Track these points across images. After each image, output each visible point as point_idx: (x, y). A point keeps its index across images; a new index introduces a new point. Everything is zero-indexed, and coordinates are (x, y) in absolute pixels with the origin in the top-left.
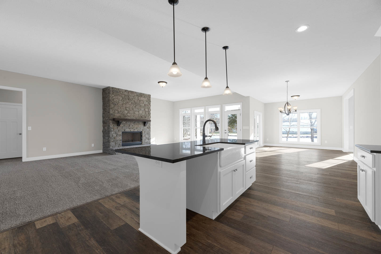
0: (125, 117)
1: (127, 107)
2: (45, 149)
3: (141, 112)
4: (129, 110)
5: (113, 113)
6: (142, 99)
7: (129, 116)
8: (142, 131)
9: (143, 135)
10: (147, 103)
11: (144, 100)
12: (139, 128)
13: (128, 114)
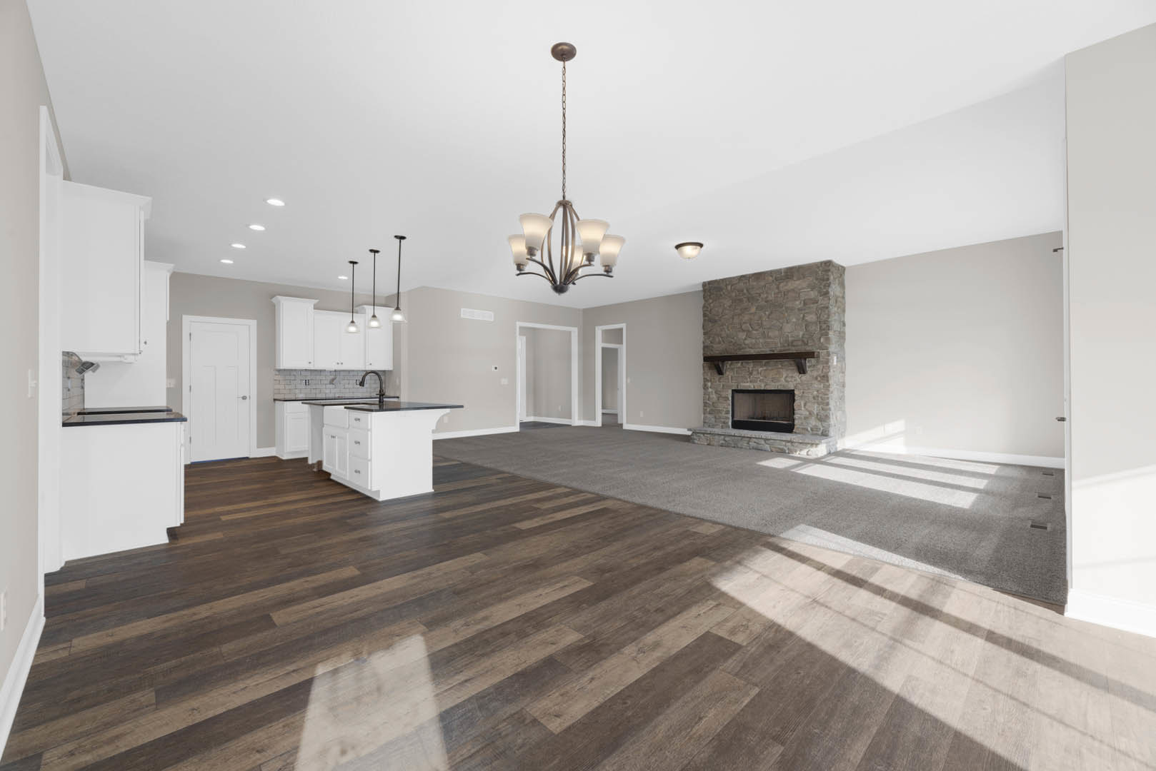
0: (740, 349)
1: (744, 323)
2: (642, 414)
3: (788, 328)
4: (751, 329)
5: (711, 343)
6: (792, 284)
7: (750, 346)
8: (793, 390)
9: (798, 402)
10: (813, 294)
11: (800, 287)
12: (783, 379)
13: (747, 342)
